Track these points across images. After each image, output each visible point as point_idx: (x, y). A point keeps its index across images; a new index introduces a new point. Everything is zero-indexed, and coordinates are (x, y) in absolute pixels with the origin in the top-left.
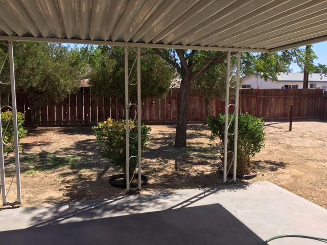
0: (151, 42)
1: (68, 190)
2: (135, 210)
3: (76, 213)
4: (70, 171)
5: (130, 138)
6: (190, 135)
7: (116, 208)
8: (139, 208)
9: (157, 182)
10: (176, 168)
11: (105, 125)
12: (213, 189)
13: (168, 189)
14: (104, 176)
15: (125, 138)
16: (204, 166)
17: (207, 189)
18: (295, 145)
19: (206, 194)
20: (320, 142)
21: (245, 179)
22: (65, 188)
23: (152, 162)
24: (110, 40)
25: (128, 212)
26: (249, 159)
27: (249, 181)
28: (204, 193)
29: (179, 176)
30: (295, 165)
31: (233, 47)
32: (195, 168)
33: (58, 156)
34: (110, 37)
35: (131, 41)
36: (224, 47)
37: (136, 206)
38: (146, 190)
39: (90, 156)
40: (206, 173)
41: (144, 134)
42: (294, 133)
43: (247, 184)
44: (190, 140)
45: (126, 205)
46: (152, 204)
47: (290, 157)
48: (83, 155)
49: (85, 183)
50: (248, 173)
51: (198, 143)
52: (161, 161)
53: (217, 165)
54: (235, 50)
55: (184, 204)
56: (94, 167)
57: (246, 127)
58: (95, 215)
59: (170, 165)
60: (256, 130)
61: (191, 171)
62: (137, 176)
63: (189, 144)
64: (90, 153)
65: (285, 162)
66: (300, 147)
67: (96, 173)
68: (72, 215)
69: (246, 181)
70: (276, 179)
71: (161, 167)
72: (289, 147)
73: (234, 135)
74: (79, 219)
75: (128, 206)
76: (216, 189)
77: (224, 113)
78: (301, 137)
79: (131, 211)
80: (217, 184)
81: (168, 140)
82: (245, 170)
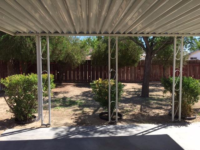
0: (124, 33)
1: (76, 119)
2: (113, 134)
3: (79, 133)
4: (78, 108)
5: (111, 90)
6: (152, 90)
7: (102, 132)
8: (115, 133)
9: (128, 118)
10: (141, 110)
11: (97, 82)
12: (164, 125)
13: (135, 123)
14: (97, 113)
15: (108, 90)
16: (159, 110)
17: (160, 125)
19: (159, 128)
22: (74, 118)
23: (126, 106)
24: (100, 33)
25: (108, 135)
26: (190, 107)
27: (190, 121)
28: (158, 127)
29: (143, 115)
31: (178, 34)
32: (154, 111)
33: (72, 100)
34: (100, 31)
35: (112, 33)
36: (172, 34)
37: (114, 132)
38: (121, 123)
39: (89, 100)
40: (160, 115)
41: (120, 88)
43: (189, 123)
44: (152, 93)
45: (108, 130)
46: (123, 131)
48: (85, 100)
49: (85, 116)
50: (190, 116)
51: (157, 95)
52: (131, 105)
53: (169, 110)
54: (180, 36)
55: (144, 133)
56: (91, 107)
57: (188, 85)
58: (89, 134)
59: (137, 108)
60: (195, 88)
61: (150, 112)
62: (115, 114)
63: (151, 95)
64: (90, 99)
67: (92, 110)
68: (77, 133)
69: (188, 121)
71: (131, 109)
73: (179, 90)
74: (81, 136)
75: (109, 131)
76: (166, 125)
77: (172, 76)
79: (111, 134)
80: (167, 122)
81: (137, 93)
82: (187, 114)
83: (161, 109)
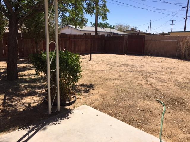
6: (23, 68)
12: (38, 126)
16: (31, 97)
17: (32, 127)
18: (96, 70)
19: (30, 135)
20: (108, 66)
21: (67, 106)
27: (71, 107)
30: (99, 85)
40: (32, 106)
42: (93, 62)
43: (69, 111)
44: (23, 73)
47: (95, 79)
50: (69, 100)
51: (29, 75)
53: (43, 94)
57: (66, 62)
60: (74, 65)
61: (18, 105)
63: (21, 76)
65: (93, 83)
66: (99, 71)
70: (90, 100)
72: (93, 71)
76: (41, 125)
77: (45, 51)
78: (98, 64)
81: (2, 75)
82: (67, 98)
83: (33, 96)
